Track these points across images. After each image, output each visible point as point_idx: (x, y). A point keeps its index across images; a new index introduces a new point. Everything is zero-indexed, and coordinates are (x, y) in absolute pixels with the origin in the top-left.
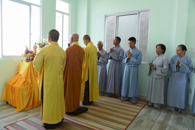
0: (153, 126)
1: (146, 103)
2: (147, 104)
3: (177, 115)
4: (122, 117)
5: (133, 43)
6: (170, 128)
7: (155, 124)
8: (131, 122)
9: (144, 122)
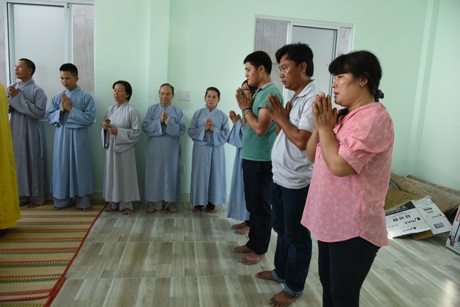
0: (123, 248)
1: (102, 207)
2: (105, 207)
3: (163, 217)
4: (50, 249)
5: (71, 77)
6: (154, 244)
7: (125, 244)
8: (74, 254)
9: (104, 247)
